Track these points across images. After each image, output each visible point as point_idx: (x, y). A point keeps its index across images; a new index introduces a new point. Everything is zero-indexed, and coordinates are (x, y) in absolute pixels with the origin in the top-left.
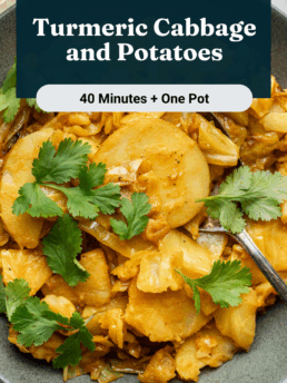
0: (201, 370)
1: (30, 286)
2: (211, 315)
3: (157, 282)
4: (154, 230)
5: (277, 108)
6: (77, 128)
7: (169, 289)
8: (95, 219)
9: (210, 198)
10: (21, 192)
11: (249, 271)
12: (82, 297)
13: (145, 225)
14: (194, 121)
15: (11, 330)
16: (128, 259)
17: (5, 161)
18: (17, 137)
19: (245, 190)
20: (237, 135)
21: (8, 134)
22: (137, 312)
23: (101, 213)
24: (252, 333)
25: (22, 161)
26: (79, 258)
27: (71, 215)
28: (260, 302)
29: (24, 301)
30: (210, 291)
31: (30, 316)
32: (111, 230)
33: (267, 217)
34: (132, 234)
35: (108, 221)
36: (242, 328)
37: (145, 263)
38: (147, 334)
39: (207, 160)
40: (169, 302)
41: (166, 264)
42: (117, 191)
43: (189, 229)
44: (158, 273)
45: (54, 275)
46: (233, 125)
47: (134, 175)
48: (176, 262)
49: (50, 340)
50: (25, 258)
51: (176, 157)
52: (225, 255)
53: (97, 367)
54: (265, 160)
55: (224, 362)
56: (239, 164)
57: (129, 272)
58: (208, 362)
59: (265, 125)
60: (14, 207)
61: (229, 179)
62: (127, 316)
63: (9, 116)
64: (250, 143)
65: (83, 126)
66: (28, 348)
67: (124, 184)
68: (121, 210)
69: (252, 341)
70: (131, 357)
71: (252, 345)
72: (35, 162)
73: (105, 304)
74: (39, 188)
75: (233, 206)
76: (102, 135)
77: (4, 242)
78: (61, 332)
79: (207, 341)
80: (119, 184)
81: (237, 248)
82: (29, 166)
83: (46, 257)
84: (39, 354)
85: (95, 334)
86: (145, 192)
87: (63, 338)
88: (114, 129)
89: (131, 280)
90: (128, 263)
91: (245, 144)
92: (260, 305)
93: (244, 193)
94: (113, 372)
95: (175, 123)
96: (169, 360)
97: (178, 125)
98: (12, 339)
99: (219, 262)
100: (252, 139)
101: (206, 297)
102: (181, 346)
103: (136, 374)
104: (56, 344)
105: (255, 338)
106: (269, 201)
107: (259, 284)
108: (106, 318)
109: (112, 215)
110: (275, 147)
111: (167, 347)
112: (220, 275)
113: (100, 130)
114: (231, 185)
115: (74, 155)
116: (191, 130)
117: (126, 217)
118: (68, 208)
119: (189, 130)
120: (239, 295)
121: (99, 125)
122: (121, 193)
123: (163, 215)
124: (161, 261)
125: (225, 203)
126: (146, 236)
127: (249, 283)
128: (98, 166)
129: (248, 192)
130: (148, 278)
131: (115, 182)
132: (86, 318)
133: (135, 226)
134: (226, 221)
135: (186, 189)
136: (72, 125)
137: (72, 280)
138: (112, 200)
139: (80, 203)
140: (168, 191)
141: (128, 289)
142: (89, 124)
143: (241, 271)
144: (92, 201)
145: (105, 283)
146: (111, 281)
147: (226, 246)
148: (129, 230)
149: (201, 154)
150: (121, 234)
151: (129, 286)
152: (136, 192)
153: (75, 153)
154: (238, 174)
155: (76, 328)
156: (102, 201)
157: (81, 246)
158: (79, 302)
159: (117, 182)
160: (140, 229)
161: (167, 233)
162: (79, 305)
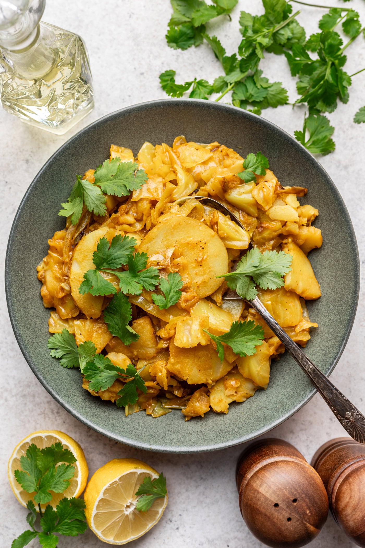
0: (229, 404)
1: (96, 347)
2: (234, 361)
3: (190, 340)
4: (186, 301)
5: (279, 202)
6: (126, 226)
7: (199, 344)
8: (140, 295)
9: (230, 274)
10: (85, 276)
11: (261, 328)
12: (135, 353)
13: (180, 297)
14: (214, 216)
15: (84, 380)
16: (168, 323)
17: (73, 254)
18: (82, 234)
19: (256, 267)
20: (249, 224)
21: (75, 233)
22: (178, 363)
23: (144, 289)
24: (268, 375)
25: (86, 253)
26: (131, 324)
27: (122, 293)
28: (272, 351)
29: (92, 358)
30: (232, 345)
31: (98, 369)
32: (153, 302)
33: (273, 287)
34: (169, 305)
35: (150, 296)
36: (258, 371)
37: (180, 326)
38: (185, 378)
39: (225, 245)
40: (201, 354)
41: (195, 326)
42: (156, 273)
43: (215, 298)
44: (190, 333)
45: (114, 337)
46: (246, 217)
47: (169, 260)
48: (204, 324)
49: (113, 386)
50: (91, 325)
51: (200, 244)
52: (243, 317)
53: (150, 405)
54: (272, 242)
55: (248, 398)
56: (251, 247)
57: (169, 333)
58: (234, 399)
59: (271, 216)
60: (80, 288)
61: (243, 258)
63: (75, 220)
64: (260, 230)
65: (130, 225)
66: (97, 393)
67: (161, 267)
68: (160, 287)
69: (268, 381)
70: (176, 396)
71: (268, 384)
72: (95, 254)
73: (154, 358)
74: (98, 273)
75: (247, 279)
76: (145, 230)
77: (76, 315)
78: (121, 379)
79: (233, 383)
80: (158, 267)
81: (252, 311)
82: (91, 257)
83: (107, 324)
84: (106, 397)
85: (147, 381)
86: (178, 272)
87: (124, 384)
88: (153, 226)
89: (170, 339)
90: (168, 327)
91: (257, 231)
92: (271, 354)
93: (255, 269)
94: (164, 408)
95: (199, 219)
96: (205, 398)
97: (202, 220)
98: (85, 386)
99: (237, 322)
100: (262, 227)
101: (228, 349)
102: (213, 387)
103: (181, 409)
104: (118, 389)
105: (270, 378)
106: (274, 274)
107: (271, 337)
108: (154, 368)
109: (154, 291)
110: (279, 232)
111: (203, 388)
112: (239, 332)
113: (143, 227)
114: (245, 263)
115: (123, 247)
116: (212, 223)
117: (164, 292)
118: (120, 287)
119: (210, 223)
120: (254, 347)
121: (142, 223)
122: (160, 274)
123: (194, 289)
124: (192, 324)
125: (241, 277)
126: (180, 306)
127: (262, 337)
128: (141, 255)
129: (258, 269)
130: (183, 337)
131: (155, 266)
132: (139, 369)
133: (171, 298)
134: (242, 291)
135: (210, 268)
136: (122, 224)
137: (127, 340)
138: (153, 280)
139: (129, 283)
140: (196, 271)
141: (169, 346)
142: (135, 223)
143: (255, 329)
144: (138, 281)
145: (152, 342)
146: (156, 340)
147: (244, 310)
148: (167, 302)
149: (221, 241)
150: (161, 305)
151: (169, 343)
152: (171, 273)
153: (124, 246)
154: (250, 255)
155: (132, 376)
156: (145, 281)
157: (131, 315)
158: (134, 356)
159: (156, 266)
160: (175, 301)
161: (197, 302)
162: (134, 359)
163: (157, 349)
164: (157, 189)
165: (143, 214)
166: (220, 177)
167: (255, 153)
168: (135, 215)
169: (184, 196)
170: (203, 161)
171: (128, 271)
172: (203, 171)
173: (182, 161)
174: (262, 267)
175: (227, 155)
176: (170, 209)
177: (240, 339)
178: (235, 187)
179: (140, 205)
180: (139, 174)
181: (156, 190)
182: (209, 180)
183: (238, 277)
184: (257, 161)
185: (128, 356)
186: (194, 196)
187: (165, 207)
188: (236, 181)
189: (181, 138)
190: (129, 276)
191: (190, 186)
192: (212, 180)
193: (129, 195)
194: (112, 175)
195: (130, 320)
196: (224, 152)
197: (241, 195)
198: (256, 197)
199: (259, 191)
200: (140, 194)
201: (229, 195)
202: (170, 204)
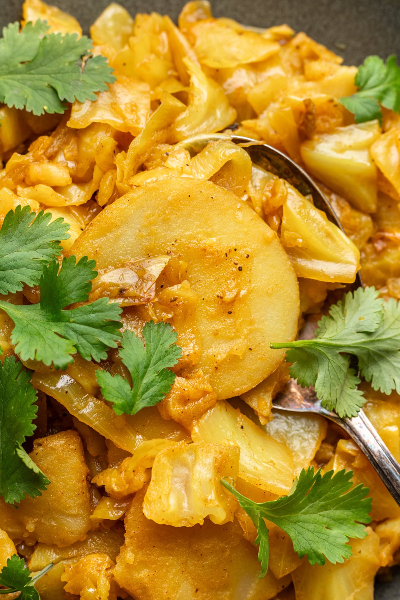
2: (289, 574)
4: (185, 400)
6: (44, 190)
7: (207, 520)
8: (65, 369)
9: (299, 343)
11: (366, 493)
12: (30, 527)
13: (169, 387)
14: (274, 193)
16: (130, 455)
19: (369, 334)
22: (143, 564)
23: (78, 357)
26: (29, 447)
27: (18, 359)
28: (385, 557)
30: (291, 530)
32: (97, 393)
34: (140, 405)
35: (91, 375)
37: (161, 465)
39: (296, 269)
40: (206, 546)
41: (203, 471)
42: (115, 316)
43: (254, 404)
44: (187, 487)
46: (348, 210)
47: (151, 285)
48: (225, 467)
51: (235, 258)
52: (321, 459)
57: (130, 482)
61: (334, 310)
62: (118, 570)
64: (379, 245)
65: (56, 188)
67: (129, 302)
68: (121, 354)
73: (78, 544)
75: (343, 363)
76: (92, 207)
80: (120, 301)
81: (348, 446)
86: (170, 322)
88: (118, 194)
89: (132, 497)
90: (127, 462)
91: (369, 248)
92: (384, 565)
93: (365, 339)
95: (237, 194)
97: (245, 198)
99: (310, 471)
100: (383, 239)
101: (280, 540)
107: (385, 521)
108: (77, 571)
109: (103, 364)
113: (89, 197)
114: (340, 322)
115: (32, 240)
116: (267, 210)
117: (131, 369)
118: (13, 342)
119: (263, 209)
120: (347, 541)
121: (87, 188)
122: (123, 321)
123: (205, 373)
124: (194, 462)
125: (329, 356)
126: (167, 411)
127: (366, 517)
128: (80, 263)
129: (373, 338)
130: (168, 496)
131: (111, 297)
132: (36, 570)
133: (147, 388)
134: (328, 390)
135: (251, 323)
136: (33, 185)
137: (12, 490)
138: (104, 333)
139: (39, 334)
140: (217, 325)
141: (124, 516)
142: (68, 186)
143: (353, 493)
144: (62, 333)
145: (79, 501)
146: (91, 498)
147: (323, 442)
148: (135, 396)
149: (285, 256)
150: (118, 402)
151: (127, 510)
152: (152, 321)
153: (36, 238)
154: (354, 302)
155: (13, 590)
156: (82, 335)
157: (34, 422)
158: (25, 535)
159: (115, 298)
160: (156, 395)
161: (210, 408)
162: (23, 543)
163: (91, 522)
164: (135, 106)
165: (93, 165)
166: (299, 99)
167: (384, 57)
168: (71, 165)
169: (205, 132)
170: (253, 59)
171: (38, 306)
172: (252, 84)
173: (202, 55)
174: (384, 337)
175: (314, 57)
176: (164, 160)
177: (313, 516)
178: (330, 131)
179: (87, 140)
180: (93, 65)
181: (134, 108)
182: (264, 107)
183: (321, 353)
184: (387, 75)
185: (10, 534)
186: (229, 135)
187: (153, 152)
188: (333, 117)
189: (201, 7)
190: (39, 318)
191: (219, 113)
192: (275, 106)
193: (62, 112)
194: (21, 59)
195: (31, 434)
196: (304, 50)
197: (342, 151)
198: (381, 161)
199: (389, 146)
200: (92, 113)
201: (313, 148)
202: (166, 148)
